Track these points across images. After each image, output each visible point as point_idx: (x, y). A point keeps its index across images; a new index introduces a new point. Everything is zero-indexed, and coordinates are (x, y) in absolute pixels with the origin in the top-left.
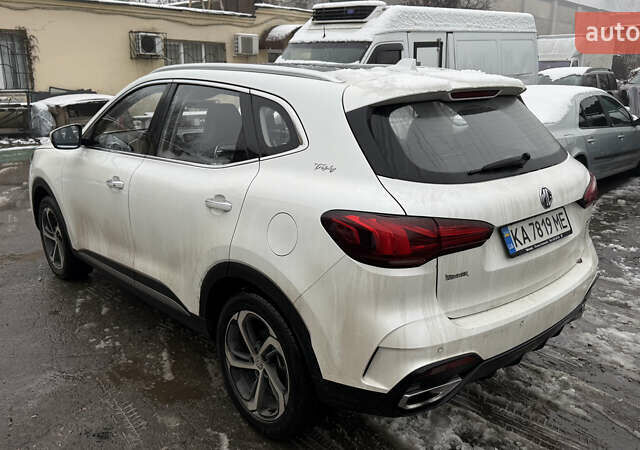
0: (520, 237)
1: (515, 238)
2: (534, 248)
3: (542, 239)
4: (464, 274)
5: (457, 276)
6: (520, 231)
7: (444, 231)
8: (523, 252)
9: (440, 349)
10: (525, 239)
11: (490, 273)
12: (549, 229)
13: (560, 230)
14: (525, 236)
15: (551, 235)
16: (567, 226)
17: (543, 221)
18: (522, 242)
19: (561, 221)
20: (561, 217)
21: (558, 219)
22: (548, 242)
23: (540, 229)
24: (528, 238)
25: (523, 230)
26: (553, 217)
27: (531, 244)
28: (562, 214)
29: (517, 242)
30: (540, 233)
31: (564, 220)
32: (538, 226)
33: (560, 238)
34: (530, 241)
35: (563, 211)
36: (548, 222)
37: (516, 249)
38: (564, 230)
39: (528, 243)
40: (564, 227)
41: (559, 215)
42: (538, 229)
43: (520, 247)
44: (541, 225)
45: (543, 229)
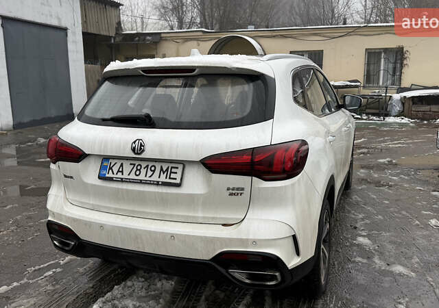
0: (115, 169)
1: (111, 168)
2: (122, 180)
3: (136, 178)
4: (72, 177)
5: (69, 177)
6: (118, 165)
8: (111, 179)
10: (119, 171)
11: (87, 184)
12: (150, 173)
13: (163, 179)
14: (121, 170)
15: (147, 178)
16: (176, 179)
17: (147, 166)
18: (115, 173)
19: (171, 172)
20: (173, 170)
21: (167, 170)
22: (141, 182)
23: (140, 170)
24: (122, 172)
25: (122, 165)
26: (161, 167)
27: (122, 177)
28: (177, 168)
29: (110, 171)
30: (138, 173)
31: (176, 173)
32: (139, 168)
33: (157, 184)
34: (123, 174)
35: (181, 167)
36: (153, 168)
37: (107, 175)
38: (168, 180)
39: (120, 175)
40: (170, 178)
41: (172, 168)
42: (137, 170)
43: (110, 175)
44: (142, 168)
45: (143, 171)
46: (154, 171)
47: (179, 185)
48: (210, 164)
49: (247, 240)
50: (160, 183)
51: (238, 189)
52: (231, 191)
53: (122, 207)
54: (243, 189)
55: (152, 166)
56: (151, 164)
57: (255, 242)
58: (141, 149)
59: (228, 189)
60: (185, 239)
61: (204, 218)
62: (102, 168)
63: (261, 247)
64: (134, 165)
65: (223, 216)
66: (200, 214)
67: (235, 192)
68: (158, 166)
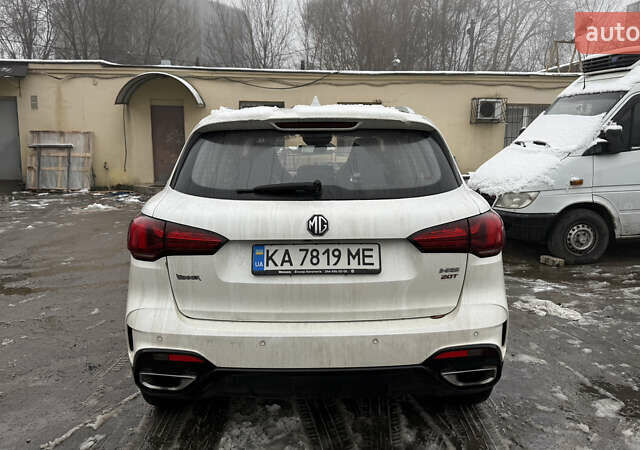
0: (278, 258)
1: (270, 258)
2: (293, 273)
4: (196, 278)
5: (188, 278)
6: (281, 253)
7: (173, 234)
8: (274, 273)
9: (159, 338)
10: (284, 261)
11: (227, 284)
12: (333, 260)
13: (354, 265)
14: (287, 259)
15: (331, 267)
16: (372, 264)
17: (327, 251)
18: (279, 263)
19: (364, 256)
20: (367, 253)
21: (358, 253)
22: (323, 273)
23: (317, 257)
24: (290, 261)
25: (287, 252)
26: (349, 251)
27: (292, 268)
28: (372, 250)
29: (270, 262)
30: (315, 260)
31: (371, 256)
32: (315, 254)
33: (348, 273)
34: (291, 265)
35: (375, 248)
36: (336, 253)
37: (266, 268)
38: (362, 267)
39: (287, 266)
40: (364, 264)
41: (364, 250)
42: (313, 257)
43: (271, 267)
44: (321, 254)
45: (323, 258)
46: (339, 257)
47: (377, 272)
48: (420, 241)
49: (469, 330)
50: (353, 271)
51: (452, 270)
52: (444, 274)
53: (287, 312)
54: (457, 270)
55: (335, 250)
56: (332, 248)
57: (477, 333)
58: (323, 228)
59: (441, 271)
60: (393, 340)
61: (409, 311)
62: (255, 259)
63: (483, 337)
64: (307, 251)
65: (432, 306)
66: (404, 308)
67: (448, 274)
68: (344, 250)
